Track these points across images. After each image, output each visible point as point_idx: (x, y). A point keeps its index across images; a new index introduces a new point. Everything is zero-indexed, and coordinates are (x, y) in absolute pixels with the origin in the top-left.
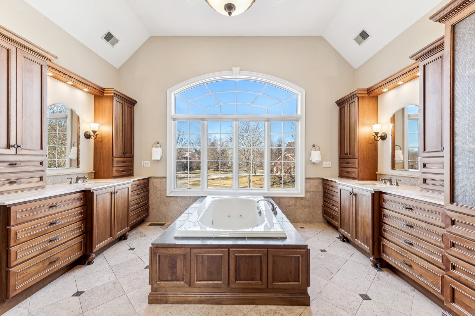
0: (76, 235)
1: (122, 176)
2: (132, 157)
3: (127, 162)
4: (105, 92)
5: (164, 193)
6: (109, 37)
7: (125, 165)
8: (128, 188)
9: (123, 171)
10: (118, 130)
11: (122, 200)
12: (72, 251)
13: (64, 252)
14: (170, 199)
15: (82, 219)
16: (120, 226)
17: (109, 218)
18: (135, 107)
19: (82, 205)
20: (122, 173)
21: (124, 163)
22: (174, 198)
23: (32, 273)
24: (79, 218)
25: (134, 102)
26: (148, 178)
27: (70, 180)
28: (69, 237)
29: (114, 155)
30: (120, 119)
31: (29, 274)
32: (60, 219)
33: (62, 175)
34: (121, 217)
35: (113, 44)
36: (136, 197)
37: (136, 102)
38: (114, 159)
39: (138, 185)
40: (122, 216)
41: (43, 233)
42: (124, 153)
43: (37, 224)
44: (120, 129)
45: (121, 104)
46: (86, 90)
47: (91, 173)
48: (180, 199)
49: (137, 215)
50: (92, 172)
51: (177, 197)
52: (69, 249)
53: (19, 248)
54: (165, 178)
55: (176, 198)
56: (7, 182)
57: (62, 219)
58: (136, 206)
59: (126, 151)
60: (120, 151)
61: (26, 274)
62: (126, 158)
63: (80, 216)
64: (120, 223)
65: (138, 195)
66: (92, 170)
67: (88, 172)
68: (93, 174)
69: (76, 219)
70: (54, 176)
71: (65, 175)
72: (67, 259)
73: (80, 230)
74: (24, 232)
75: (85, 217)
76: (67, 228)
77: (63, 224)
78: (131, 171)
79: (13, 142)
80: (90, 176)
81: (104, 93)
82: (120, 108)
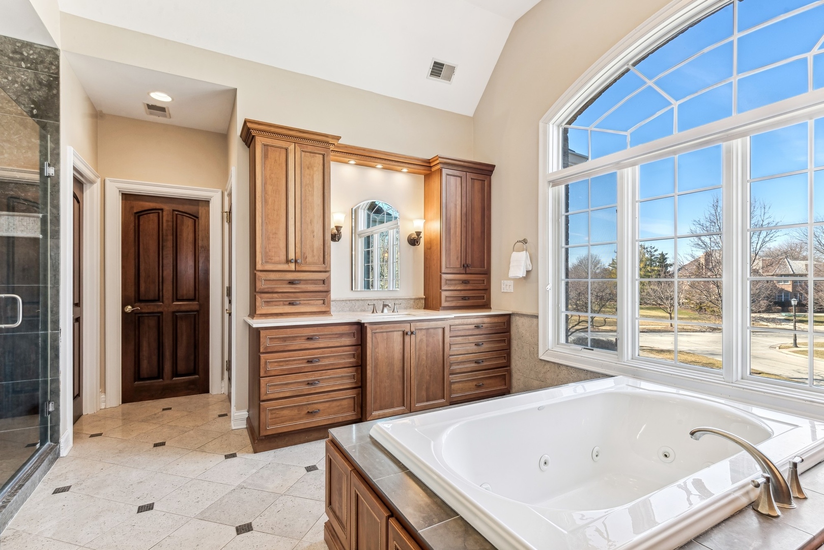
0: (348, 386)
1: (460, 306)
2: (487, 273)
3: (471, 282)
4: (432, 165)
5: (536, 350)
6: (438, 69)
7: (468, 287)
8: (444, 329)
9: (464, 298)
10: (452, 226)
11: (429, 349)
12: (340, 407)
13: (327, 405)
14: (545, 367)
15: (355, 365)
16: (424, 393)
17: (400, 373)
18: (493, 177)
19: (354, 343)
20: (461, 303)
21: (465, 283)
22: (553, 365)
23: (285, 416)
24: (350, 363)
25: (489, 169)
26: (509, 315)
27: (372, 307)
28: (334, 385)
29: (444, 270)
30: (456, 205)
31: (282, 417)
32: (319, 357)
33: (374, 300)
34: (428, 378)
35: (449, 78)
36: (472, 348)
37: (494, 166)
38: (444, 276)
39: (477, 327)
40: (430, 376)
41: (298, 371)
42: (464, 266)
43: (289, 357)
44: (456, 222)
45: (459, 179)
46: (405, 170)
47: (420, 299)
48: (565, 372)
49: (475, 383)
50: (422, 299)
51: (559, 365)
52: (335, 404)
53: (269, 381)
54: (537, 317)
55: (556, 368)
56: (288, 303)
57: (323, 357)
58: (474, 365)
59: (469, 262)
60: (456, 263)
61: (278, 415)
62: (469, 276)
63: (352, 360)
64: (424, 387)
65: (477, 345)
66: (422, 295)
67: (414, 297)
68: (423, 301)
69: (346, 363)
70: (362, 300)
71: (378, 300)
72: (331, 417)
73: (353, 381)
74: (276, 364)
75: (360, 363)
76: (332, 373)
77: (325, 365)
78: (484, 299)
79: (292, 256)
80: (418, 304)
81: (431, 167)
82: (456, 185)
